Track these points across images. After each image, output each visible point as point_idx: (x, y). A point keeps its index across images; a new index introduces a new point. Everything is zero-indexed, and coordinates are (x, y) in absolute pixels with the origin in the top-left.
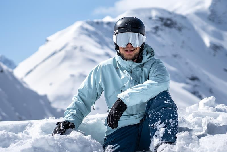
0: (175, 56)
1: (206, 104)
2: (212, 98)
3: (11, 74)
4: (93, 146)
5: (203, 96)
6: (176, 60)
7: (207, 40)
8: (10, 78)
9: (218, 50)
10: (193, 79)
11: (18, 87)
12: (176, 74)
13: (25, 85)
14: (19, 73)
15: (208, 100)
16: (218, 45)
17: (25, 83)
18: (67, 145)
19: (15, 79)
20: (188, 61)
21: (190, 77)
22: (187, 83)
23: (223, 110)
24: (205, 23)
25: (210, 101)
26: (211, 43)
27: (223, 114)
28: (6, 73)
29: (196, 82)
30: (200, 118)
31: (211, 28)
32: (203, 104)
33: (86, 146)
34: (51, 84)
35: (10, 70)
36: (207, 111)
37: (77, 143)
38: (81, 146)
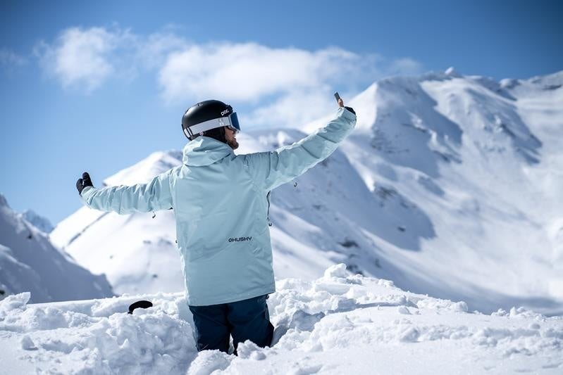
0: (318, 207)
1: (333, 274)
2: (343, 266)
3: (46, 241)
4: (180, 327)
5: (365, 273)
6: (319, 213)
7: (370, 180)
8: (45, 248)
9: (388, 197)
10: (348, 244)
11: (58, 262)
12: (319, 237)
13: (69, 259)
14: (58, 239)
15: (336, 269)
16: (388, 188)
17: (69, 255)
18: (148, 326)
19: (53, 250)
20: (339, 215)
21: (343, 241)
22: (339, 252)
23: (357, 281)
24: (366, 154)
25: (339, 269)
26: (376, 184)
27: (356, 286)
28: (38, 239)
29: (352, 250)
30: (324, 292)
31: (377, 160)
32: (329, 275)
33: (172, 327)
34: (111, 257)
35: (45, 235)
36: (335, 283)
37: (160, 324)
38: (166, 327)
